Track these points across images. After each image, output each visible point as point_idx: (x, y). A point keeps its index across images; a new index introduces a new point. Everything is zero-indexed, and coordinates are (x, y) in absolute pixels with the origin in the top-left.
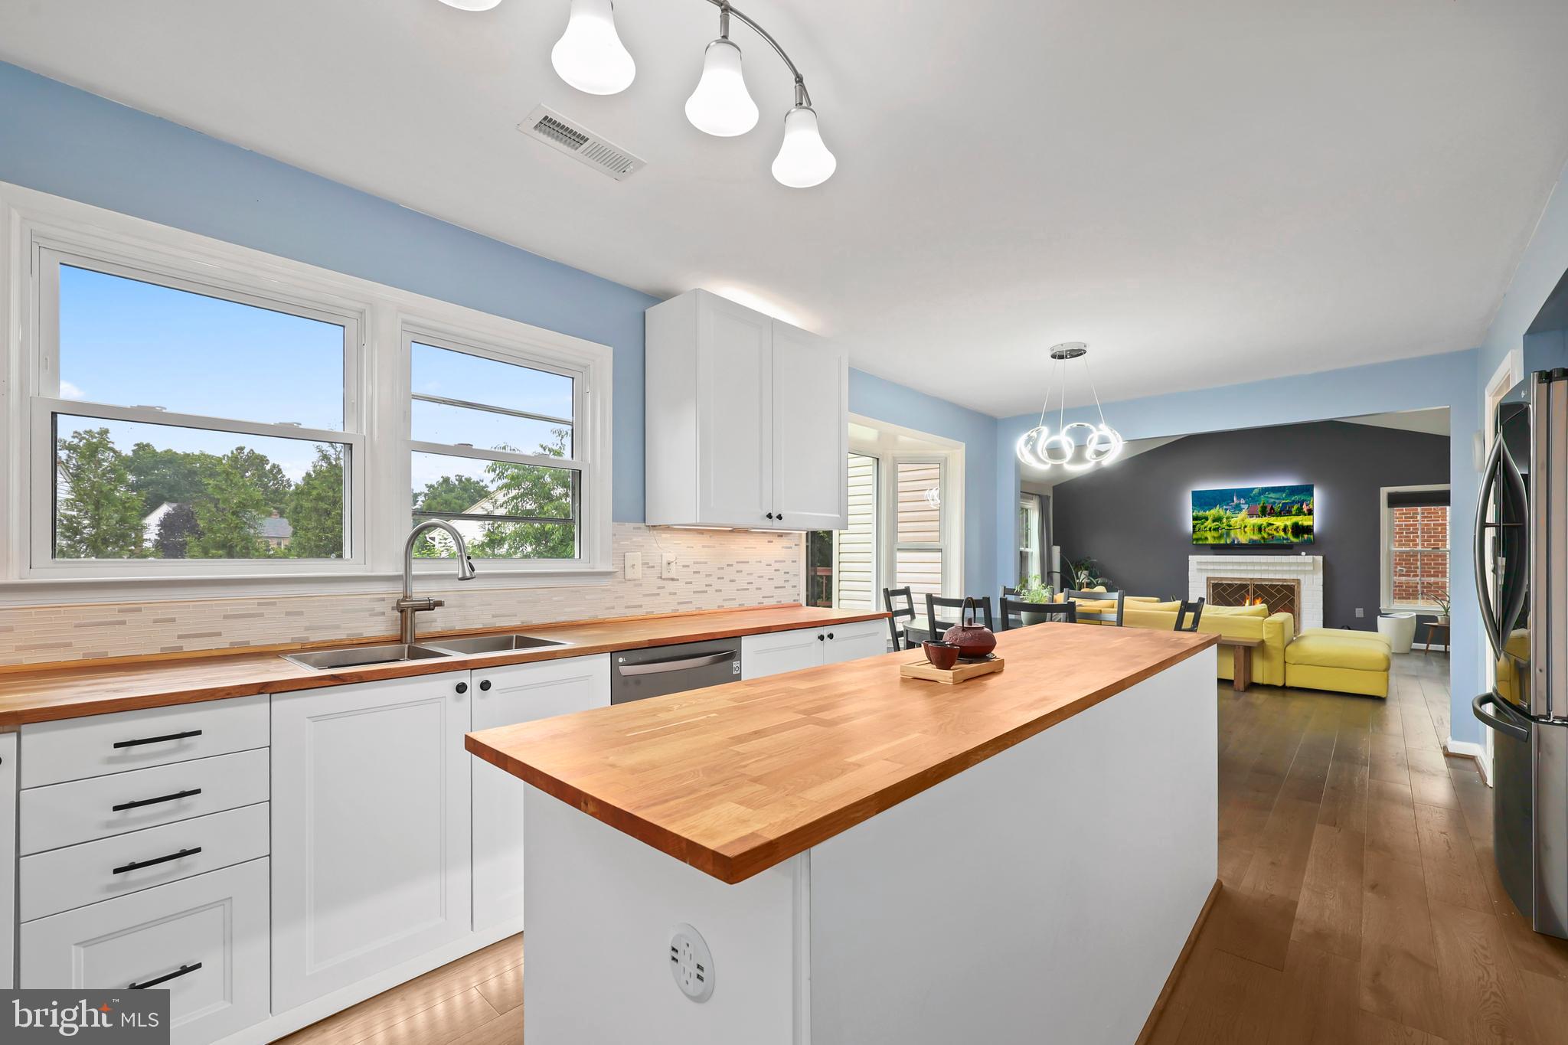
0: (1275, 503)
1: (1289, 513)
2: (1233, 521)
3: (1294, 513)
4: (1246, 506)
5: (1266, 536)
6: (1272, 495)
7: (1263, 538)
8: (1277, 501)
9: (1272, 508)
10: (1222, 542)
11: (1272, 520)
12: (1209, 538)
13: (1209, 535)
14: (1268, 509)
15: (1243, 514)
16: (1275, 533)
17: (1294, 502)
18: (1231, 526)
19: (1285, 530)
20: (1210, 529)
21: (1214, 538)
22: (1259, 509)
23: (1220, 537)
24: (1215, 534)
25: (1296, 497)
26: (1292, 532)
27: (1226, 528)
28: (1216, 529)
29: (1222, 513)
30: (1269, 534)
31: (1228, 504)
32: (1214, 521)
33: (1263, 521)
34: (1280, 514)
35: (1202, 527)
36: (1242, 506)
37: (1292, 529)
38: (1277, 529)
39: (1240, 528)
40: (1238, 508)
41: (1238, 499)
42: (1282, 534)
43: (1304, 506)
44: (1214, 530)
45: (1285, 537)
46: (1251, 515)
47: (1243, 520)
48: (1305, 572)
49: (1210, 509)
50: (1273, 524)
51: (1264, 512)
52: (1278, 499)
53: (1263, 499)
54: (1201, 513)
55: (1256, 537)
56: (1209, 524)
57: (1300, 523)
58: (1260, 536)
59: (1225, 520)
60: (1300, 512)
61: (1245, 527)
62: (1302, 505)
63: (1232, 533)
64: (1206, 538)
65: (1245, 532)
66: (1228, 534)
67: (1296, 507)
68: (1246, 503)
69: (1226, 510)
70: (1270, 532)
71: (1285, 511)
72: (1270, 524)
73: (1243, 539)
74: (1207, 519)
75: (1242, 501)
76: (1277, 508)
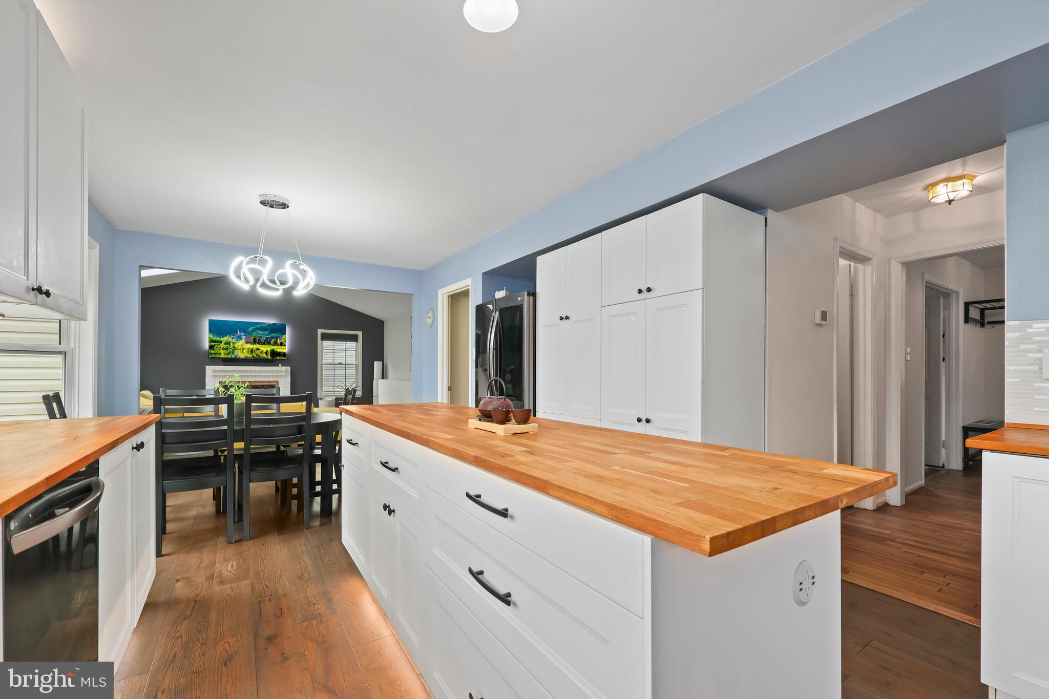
0: (261, 337)
1: (269, 343)
2: (236, 345)
3: (272, 344)
4: (244, 337)
5: (255, 355)
6: (260, 332)
7: (254, 357)
8: (263, 336)
9: (259, 340)
10: (230, 356)
11: (259, 346)
12: (222, 353)
13: (222, 352)
14: (257, 340)
15: (243, 341)
16: (260, 354)
17: (272, 338)
18: (235, 348)
19: (266, 353)
20: (223, 348)
21: (225, 354)
22: (252, 339)
23: (229, 354)
24: (226, 352)
25: (274, 335)
26: (270, 355)
27: (233, 348)
28: (226, 349)
29: (230, 339)
30: (256, 354)
31: (234, 335)
32: (225, 344)
33: (254, 347)
34: (264, 344)
35: (219, 347)
36: (242, 337)
37: (271, 353)
38: (262, 352)
39: (240, 350)
40: (240, 338)
41: (240, 332)
42: (264, 355)
43: (278, 340)
44: (225, 349)
45: (266, 357)
46: (247, 343)
47: (242, 345)
48: (281, 376)
49: (223, 337)
50: (260, 349)
51: (255, 341)
52: (263, 335)
53: (254, 334)
54: (218, 339)
55: (249, 356)
56: (222, 345)
57: (275, 350)
58: (252, 355)
59: (231, 344)
60: (275, 344)
61: (243, 349)
62: (277, 340)
63: (236, 352)
64: (220, 354)
65: (243, 352)
66: (233, 353)
67: (273, 340)
68: (244, 335)
69: (233, 338)
70: (258, 353)
71: (267, 342)
72: (258, 349)
73: (241, 356)
74: (221, 342)
75: (243, 334)
76: (263, 340)
